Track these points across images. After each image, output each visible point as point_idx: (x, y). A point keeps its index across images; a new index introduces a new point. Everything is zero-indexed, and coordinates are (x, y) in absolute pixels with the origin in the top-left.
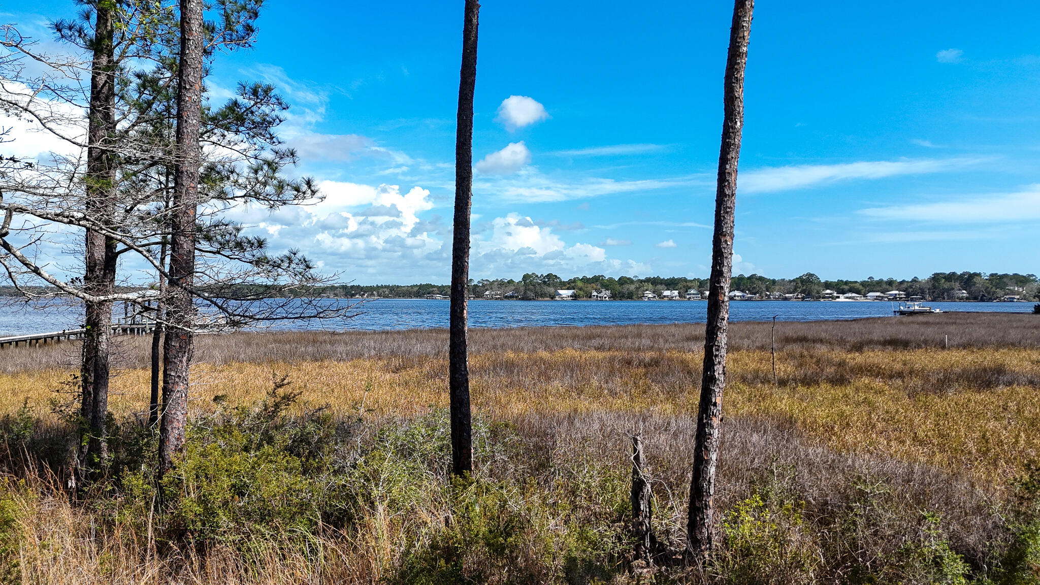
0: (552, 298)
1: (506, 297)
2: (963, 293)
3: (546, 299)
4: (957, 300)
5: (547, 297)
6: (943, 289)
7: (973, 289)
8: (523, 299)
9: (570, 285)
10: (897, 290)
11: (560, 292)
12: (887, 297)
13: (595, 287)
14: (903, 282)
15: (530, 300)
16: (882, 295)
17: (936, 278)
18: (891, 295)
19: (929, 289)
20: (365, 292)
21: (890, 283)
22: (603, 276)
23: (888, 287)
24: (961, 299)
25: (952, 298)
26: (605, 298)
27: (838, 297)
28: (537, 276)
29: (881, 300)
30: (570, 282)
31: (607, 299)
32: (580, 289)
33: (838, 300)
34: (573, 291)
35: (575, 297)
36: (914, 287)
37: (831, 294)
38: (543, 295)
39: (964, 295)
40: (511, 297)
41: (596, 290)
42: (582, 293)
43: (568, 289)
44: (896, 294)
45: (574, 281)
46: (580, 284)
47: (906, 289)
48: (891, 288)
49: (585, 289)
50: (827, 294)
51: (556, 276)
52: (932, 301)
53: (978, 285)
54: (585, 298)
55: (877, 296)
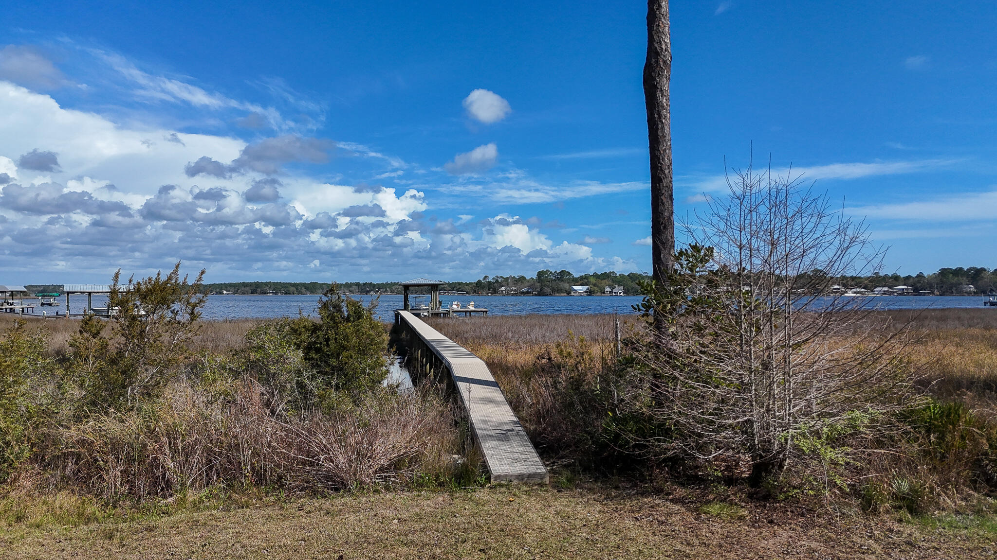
0: (568, 294)
1: (522, 293)
2: (971, 288)
3: (563, 294)
4: (965, 294)
5: (563, 293)
6: (951, 284)
7: (979, 283)
8: (539, 294)
9: (583, 280)
10: (904, 285)
11: (575, 287)
12: (896, 292)
13: (607, 283)
14: (909, 277)
15: (547, 295)
16: (890, 290)
17: (944, 272)
18: (899, 290)
19: (937, 284)
20: (379, 289)
21: (896, 279)
22: (613, 272)
23: (894, 282)
24: (969, 293)
25: (961, 293)
26: (620, 293)
27: (847, 292)
28: (551, 273)
29: (890, 295)
30: (581, 278)
31: (622, 294)
32: (595, 285)
33: (846, 295)
34: (587, 287)
35: (590, 293)
36: (922, 282)
37: (839, 289)
38: (559, 291)
39: (972, 290)
40: (528, 293)
41: (610, 286)
42: (596, 288)
43: (581, 285)
44: (903, 289)
45: (586, 277)
46: (593, 280)
47: (915, 284)
48: (897, 283)
49: (600, 285)
50: (835, 289)
51: (568, 272)
52: (941, 295)
53: (986, 280)
54: (599, 294)
55: (884, 291)
